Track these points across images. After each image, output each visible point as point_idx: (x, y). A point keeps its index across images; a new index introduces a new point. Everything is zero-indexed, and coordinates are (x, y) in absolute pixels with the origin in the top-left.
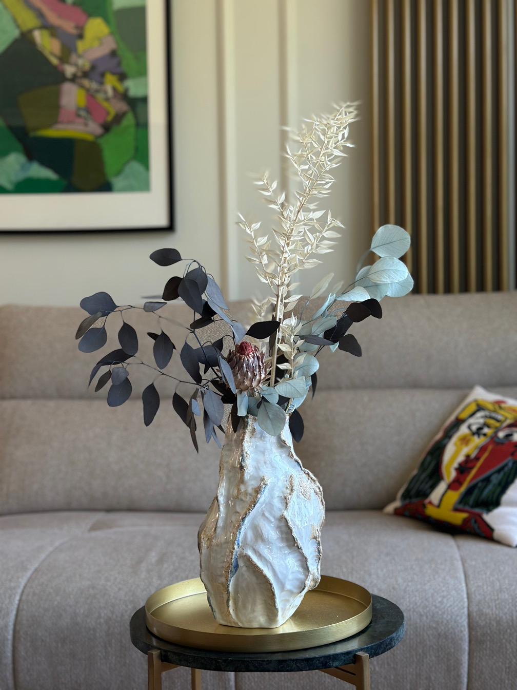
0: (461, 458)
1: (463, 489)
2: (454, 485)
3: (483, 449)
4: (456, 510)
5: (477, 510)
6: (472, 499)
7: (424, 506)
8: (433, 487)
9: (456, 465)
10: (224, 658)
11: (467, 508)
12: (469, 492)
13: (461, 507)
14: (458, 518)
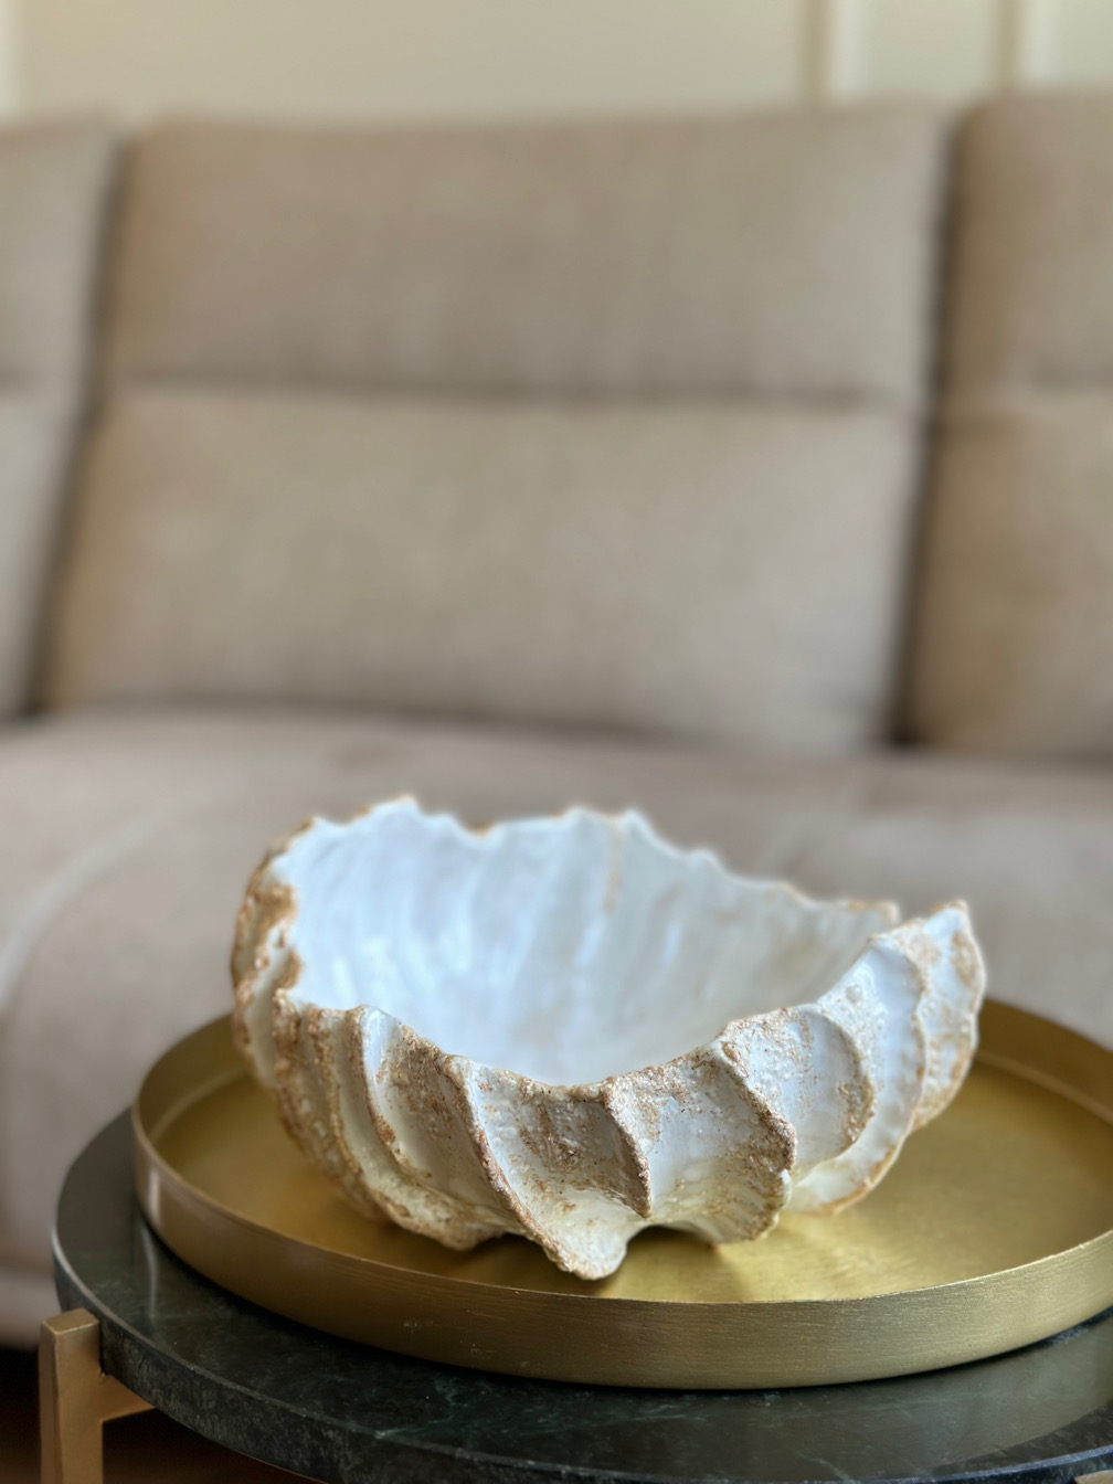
10: (352, 1426)
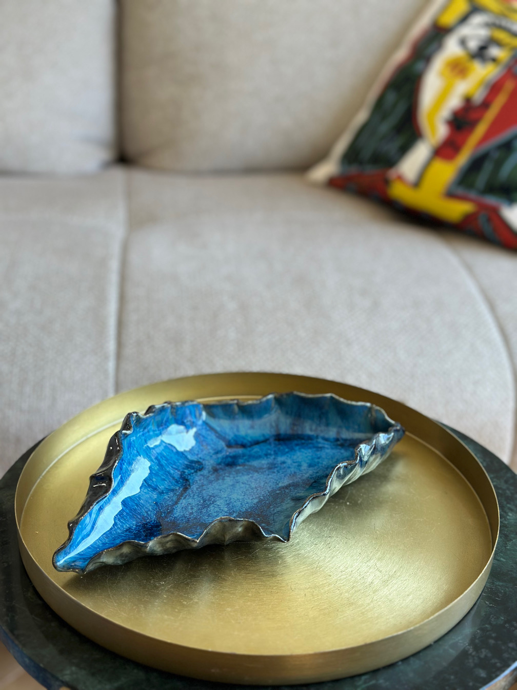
0: (454, 102)
1: (463, 158)
2: (446, 150)
3: (495, 88)
4: (451, 195)
5: (491, 200)
6: (482, 179)
7: (387, 182)
8: (405, 149)
9: (446, 112)
11: (473, 194)
12: (476, 165)
13: (460, 191)
14: (456, 210)
